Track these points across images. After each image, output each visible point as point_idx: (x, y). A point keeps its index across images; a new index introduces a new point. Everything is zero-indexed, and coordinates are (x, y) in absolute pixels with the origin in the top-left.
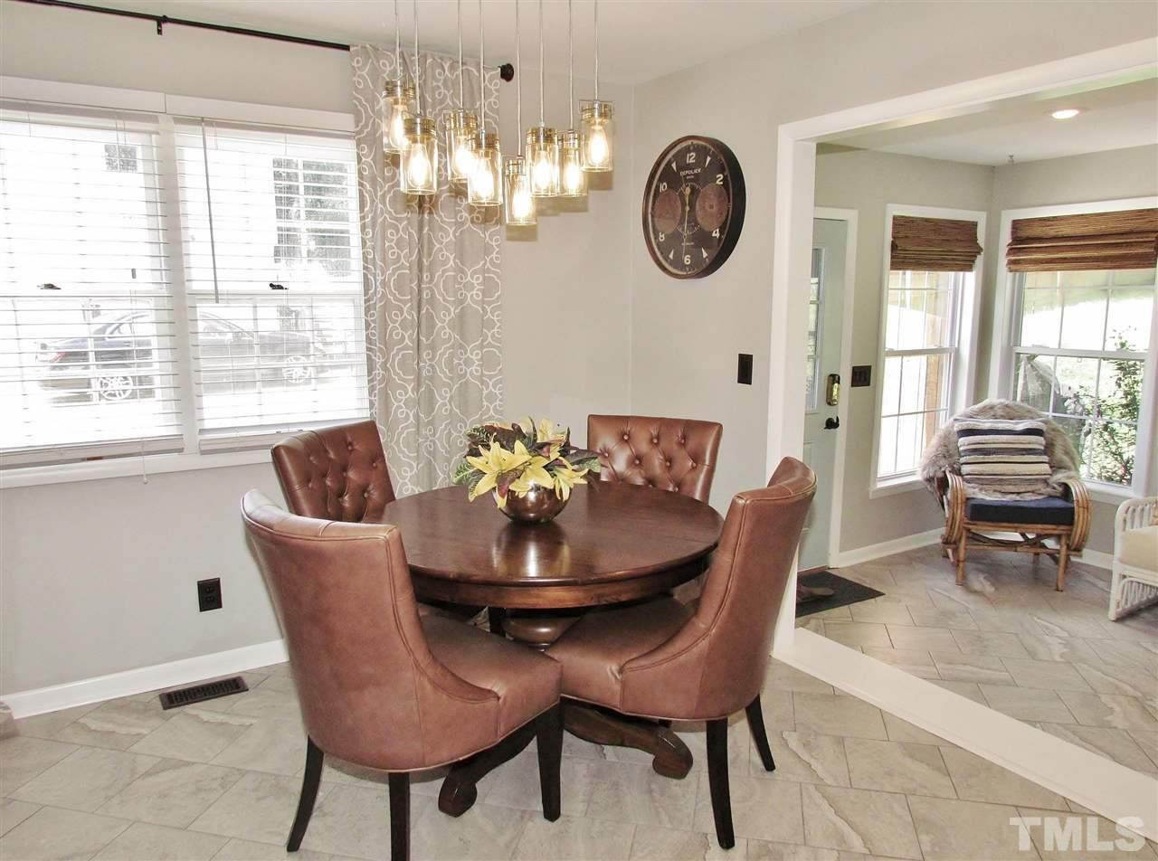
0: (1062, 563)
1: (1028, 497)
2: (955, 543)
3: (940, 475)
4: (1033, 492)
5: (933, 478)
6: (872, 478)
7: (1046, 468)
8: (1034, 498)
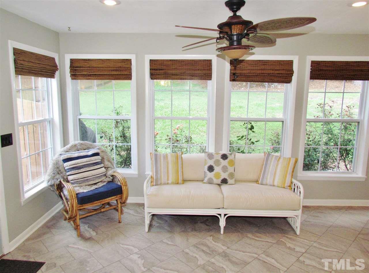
0: (120, 211)
1: (100, 185)
2: (74, 217)
3: (58, 182)
4: (101, 182)
5: (54, 185)
6: (21, 191)
7: (103, 170)
8: (103, 185)
